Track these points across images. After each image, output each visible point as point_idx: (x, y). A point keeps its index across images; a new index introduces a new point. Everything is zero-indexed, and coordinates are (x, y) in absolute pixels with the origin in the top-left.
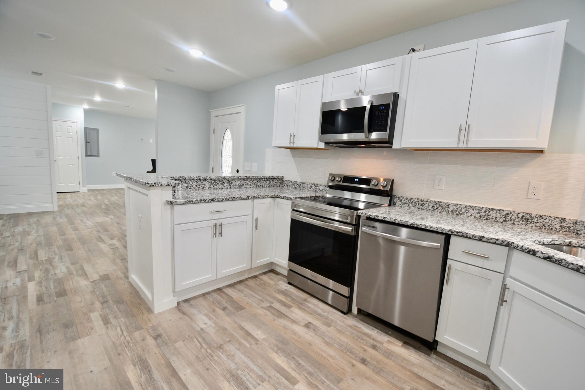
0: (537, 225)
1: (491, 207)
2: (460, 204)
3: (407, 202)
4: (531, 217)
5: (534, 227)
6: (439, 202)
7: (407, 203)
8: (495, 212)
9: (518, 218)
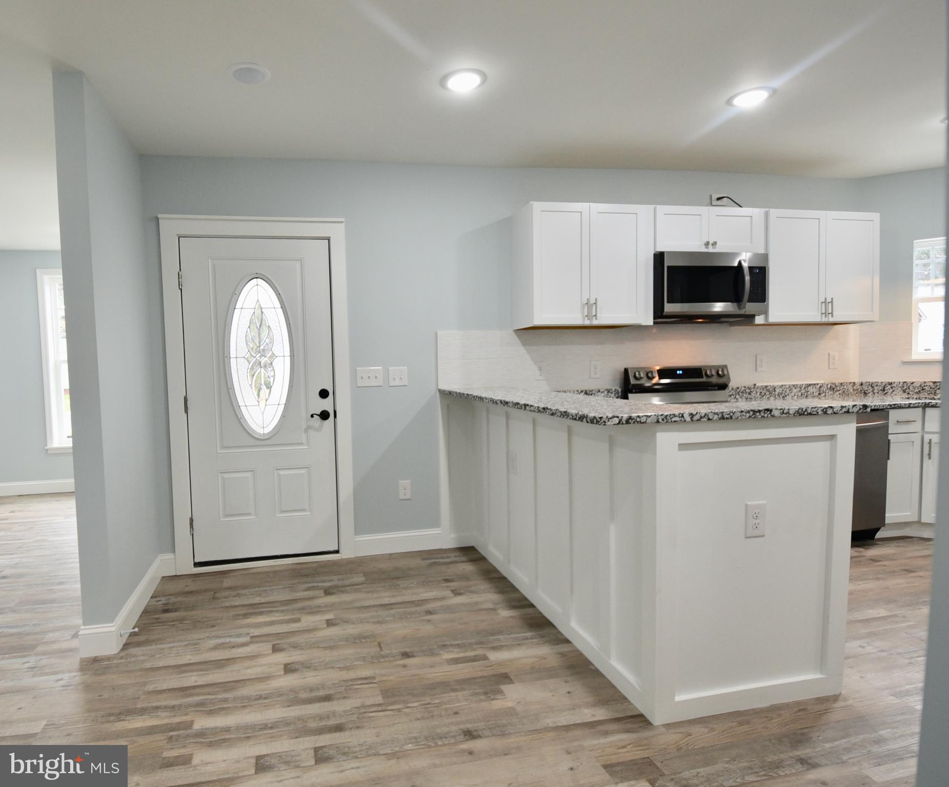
0: (840, 392)
1: (810, 383)
2: (785, 385)
3: (734, 393)
4: (836, 386)
5: (838, 395)
6: (766, 387)
7: (733, 395)
8: (812, 387)
9: (828, 388)
